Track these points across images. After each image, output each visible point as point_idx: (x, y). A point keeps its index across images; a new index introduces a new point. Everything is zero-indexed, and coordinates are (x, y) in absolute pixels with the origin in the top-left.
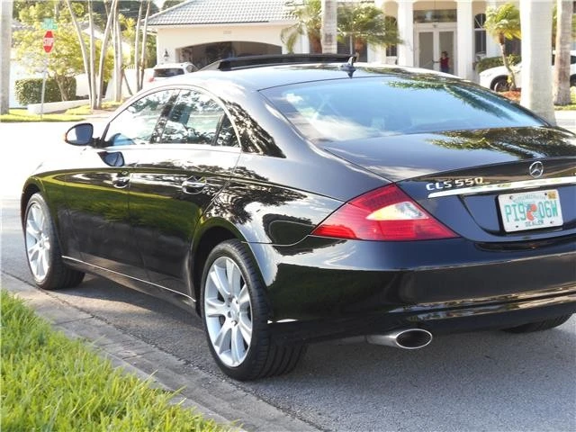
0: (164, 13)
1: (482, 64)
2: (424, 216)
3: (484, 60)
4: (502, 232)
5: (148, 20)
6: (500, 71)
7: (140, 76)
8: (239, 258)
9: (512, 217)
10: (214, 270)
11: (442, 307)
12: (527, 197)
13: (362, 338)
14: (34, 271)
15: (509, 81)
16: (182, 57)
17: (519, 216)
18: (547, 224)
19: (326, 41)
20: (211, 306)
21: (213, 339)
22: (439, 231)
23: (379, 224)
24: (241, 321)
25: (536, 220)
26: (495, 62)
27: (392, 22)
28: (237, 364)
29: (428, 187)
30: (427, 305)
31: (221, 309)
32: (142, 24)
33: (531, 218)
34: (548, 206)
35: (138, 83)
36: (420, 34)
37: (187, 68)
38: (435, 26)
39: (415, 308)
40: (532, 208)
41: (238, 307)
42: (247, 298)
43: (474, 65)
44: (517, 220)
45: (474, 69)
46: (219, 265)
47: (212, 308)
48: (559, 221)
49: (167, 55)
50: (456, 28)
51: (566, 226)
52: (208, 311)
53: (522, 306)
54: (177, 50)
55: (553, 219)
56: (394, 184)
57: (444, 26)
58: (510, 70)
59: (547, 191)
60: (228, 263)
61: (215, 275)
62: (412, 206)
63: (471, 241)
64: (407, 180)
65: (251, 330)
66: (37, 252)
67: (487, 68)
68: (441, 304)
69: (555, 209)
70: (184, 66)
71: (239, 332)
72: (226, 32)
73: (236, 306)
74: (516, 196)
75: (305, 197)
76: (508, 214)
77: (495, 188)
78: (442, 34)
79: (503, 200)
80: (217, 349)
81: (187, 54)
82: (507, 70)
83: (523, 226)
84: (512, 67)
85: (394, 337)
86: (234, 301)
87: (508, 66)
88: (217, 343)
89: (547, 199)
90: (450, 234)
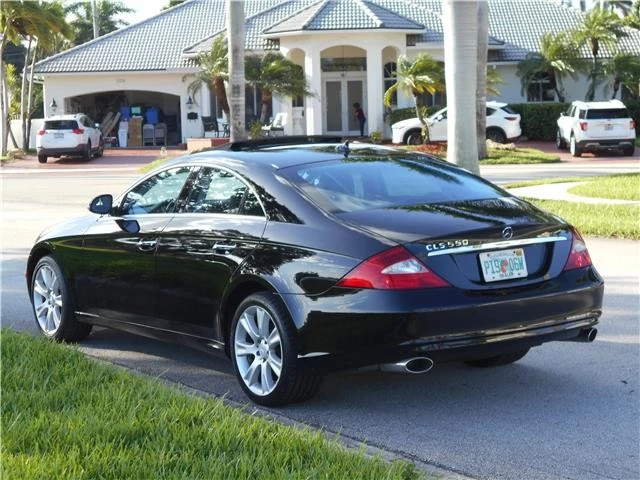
0: (52, 60)
1: (393, 115)
2: (425, 270)
3: (396, 111)
4: (482, 281)
5: (35, 67)
6: (413, 123)
7: (27, 128)
8: (269, 307)
9: (490, 270)
10: (244, 317)
11: (434, 340)
12: (500, 255)
13: (376, 367)
14: (43, 326)
15: (423, 134)
16: (70, 108)
17: (495, 269)
18: (516, 276)
19: (234, 92)
20: (240, 347)
21: (243, 375)
22: (436, 282)
23: (390, 276)
24: (271, 358)
25: (508, 272)
26: (407, 114)
27: (298, 71)
28: (267, 393)
29: (427, 247)
30: (426, 339)
31: (251, 349)
32: (28, 71)
33: (504, 271)
34: (517, 262)
35: (24, 136)
36: (328, 83)
37: (81, 120)
38: (343, 75)
39: (418, 341)
40: (504, 263)
41: (267, 347)
42: (277, 338)
43: (385, 115)
44: (493, 272)
45: (385, 120)
46: (248, 313)
47: (241, 349)
48: (524, 273)
49: (54, 105)
50: (366, 77)
51: (530, 277)
52: (238, 352)
53: (489, 341)
54: (66, 99)
55: (519, 271)
56: (400, 246)
57: (352, 75)
58: (424, 123)
59: (516, 250)
60: (258, 310)
61: (245, 322)
62: (415, 262)
63: (461, 289)
64: (412, 243)
65: (281, 365)
66: (47, 309)
67: (399, 120)
68: (434, 338)
69: (521, 264)
70: (77, 117)
71: (269, 366)
72: (119, 81)
73: (265, 346)
74: (492, 254)
75: (315, 254)
76: (486, 268)
77: (477, 248)
78: (350, 84)
79: (483, 257)
80: (247, 383)
81: (76, 104)
82: (420, 122)
83: (498, 277)
84: (426, 120)
85: (403, 364)
86: (263, 342)
87: (421, 119)
88: (247, 378)
89: (515, 256)
90: (445, 284)
